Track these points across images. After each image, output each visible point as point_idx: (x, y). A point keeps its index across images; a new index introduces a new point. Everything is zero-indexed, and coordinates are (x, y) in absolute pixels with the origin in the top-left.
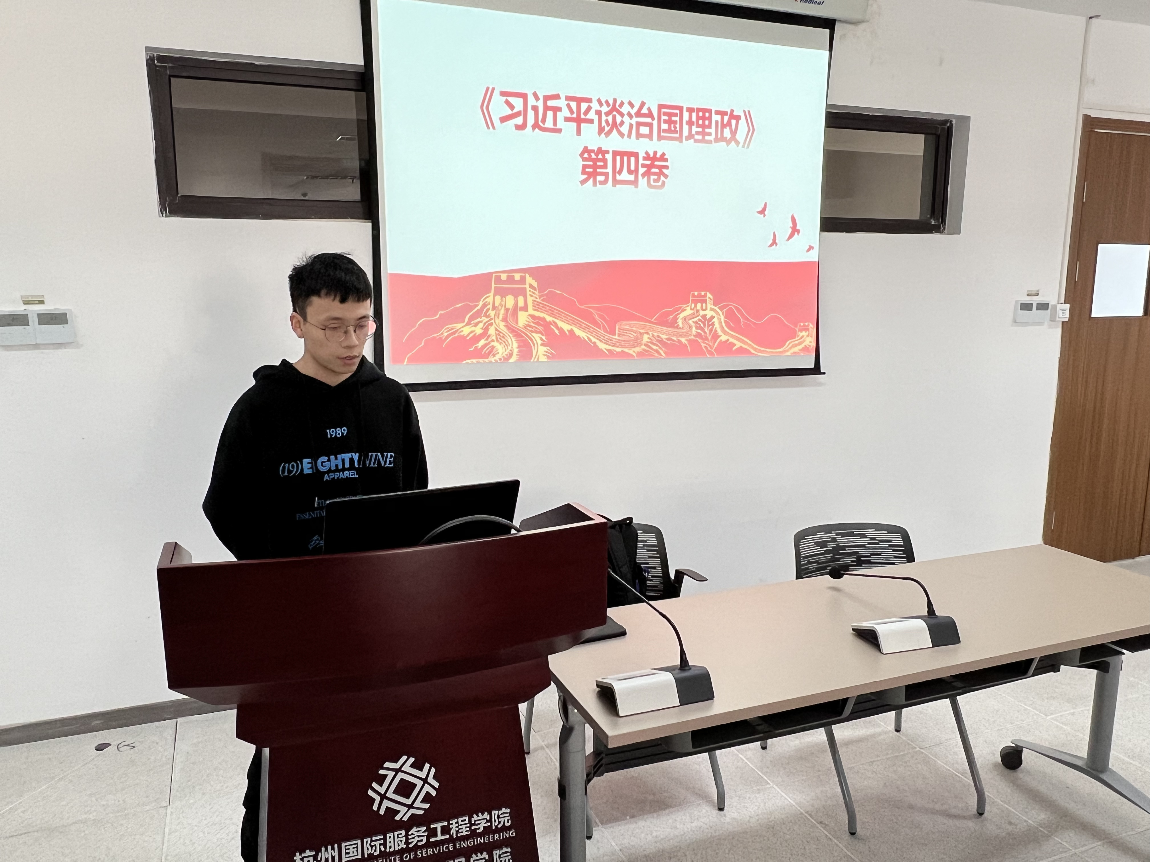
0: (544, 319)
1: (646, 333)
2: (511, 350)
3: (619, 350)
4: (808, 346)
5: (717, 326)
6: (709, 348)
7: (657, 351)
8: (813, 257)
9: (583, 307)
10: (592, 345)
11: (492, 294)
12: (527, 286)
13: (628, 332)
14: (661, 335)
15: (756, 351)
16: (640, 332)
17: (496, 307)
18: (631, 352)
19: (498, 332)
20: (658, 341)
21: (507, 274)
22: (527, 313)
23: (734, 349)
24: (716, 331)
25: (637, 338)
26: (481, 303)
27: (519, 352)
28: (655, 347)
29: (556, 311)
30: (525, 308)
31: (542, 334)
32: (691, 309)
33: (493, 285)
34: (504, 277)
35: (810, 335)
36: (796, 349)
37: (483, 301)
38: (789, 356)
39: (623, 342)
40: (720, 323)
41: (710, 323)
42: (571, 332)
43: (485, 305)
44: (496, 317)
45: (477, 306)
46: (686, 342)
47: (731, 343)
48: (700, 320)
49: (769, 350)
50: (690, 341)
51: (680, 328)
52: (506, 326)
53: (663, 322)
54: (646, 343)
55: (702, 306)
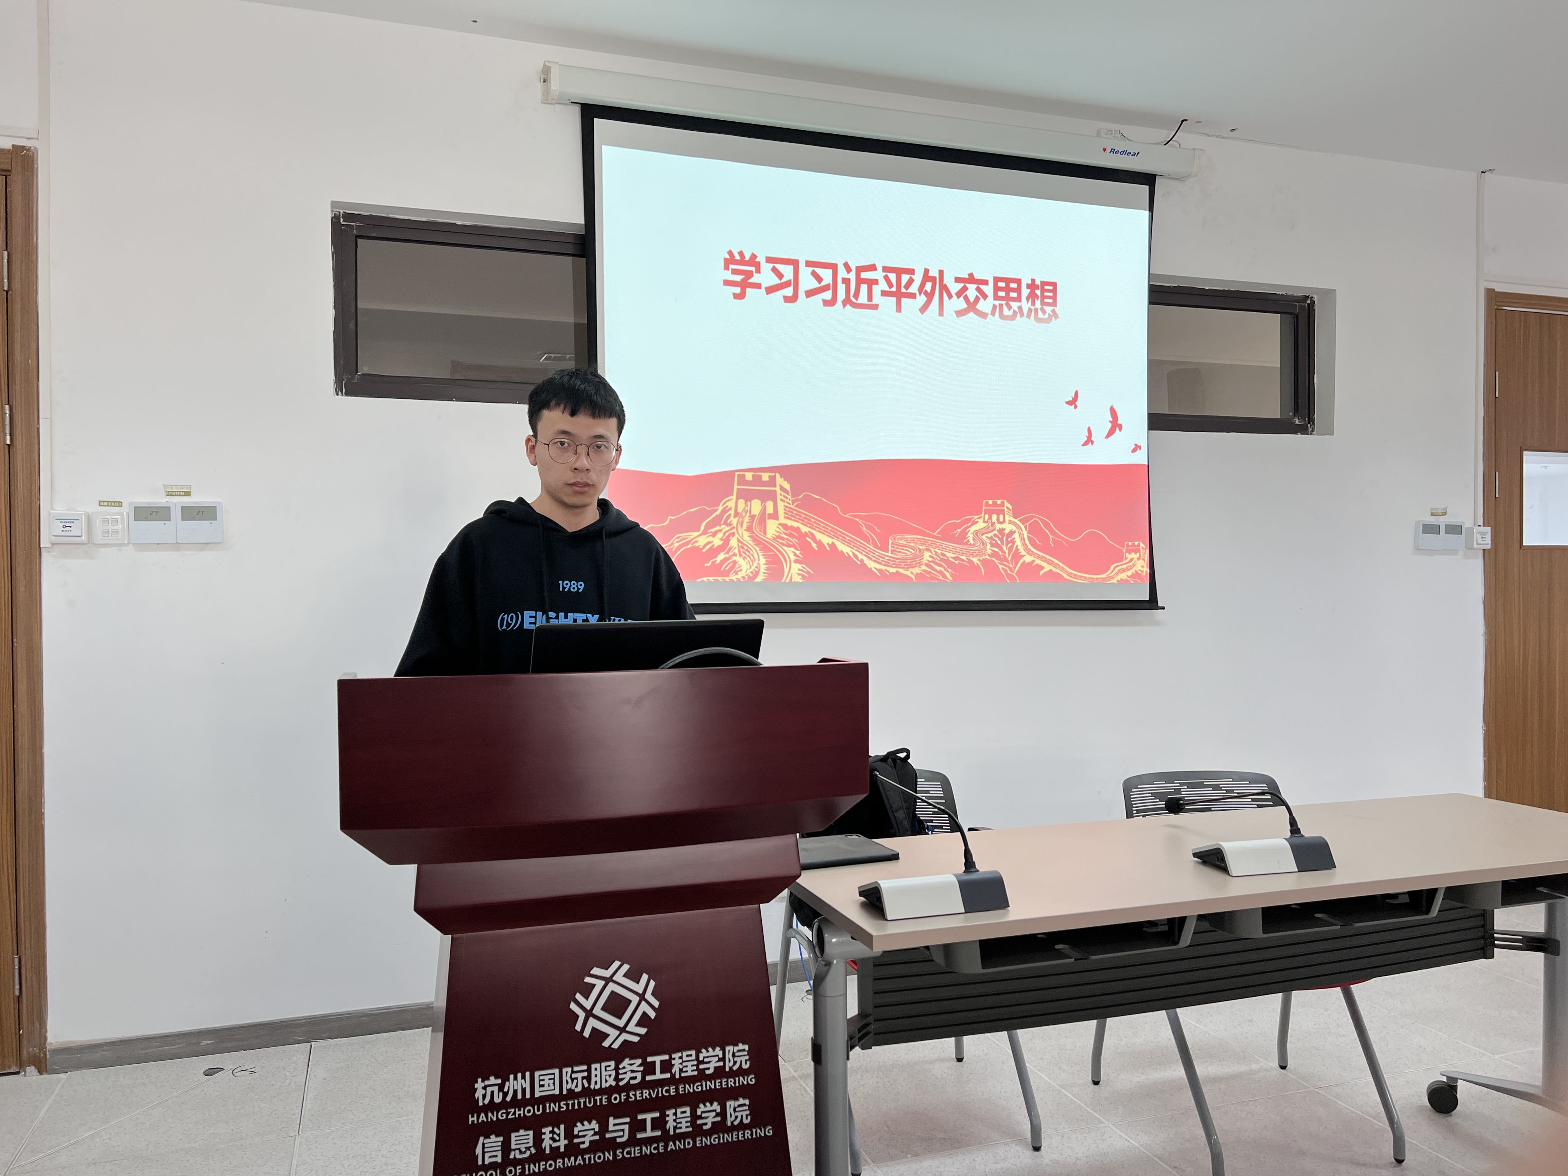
0: (798, 528)
1: (927, 550)
2: (757, 567)
3: (892, 570)
4: (1140, 572)
5: (1018, 542)
6: (1009, 572)
7: (941, 573)
8: (1141, 458)
9: (847, 516)
10: (859, 563)
11: (734, 497)
12: (778, 489)
13: (905, 548)
14: (947, 554)
15: (1071, 577)
16: (919, 548)
17: (739, 513)
18: (908, 573)
19: (741, 544)
20: (942, 560)
21: (753, 473)
22: (778, 522)
23: (1042, 573)
24: (1017, 549)
25: (915, 557)
26: (720, 508)
27: (768, 569)
28: (938, 568)
29: (813, 520)
30: (775, 516)
31: (796, 549)
32: (984, 522)
33: (736, 487)
34: (749, 476)
35: (1142, 557)
36: (1124, 576)
37: (723, 505)
38: (1114, 583)
39: (897, 561)
40: (1023, 539)
41: (1009, 539)
42: (833, 546)
43: (725, 511)
44: (739, 526)
45: (717, 510)
46: (979, 563)
47: (1038, 564)
48: (995, 535)
49: (1088, 576)
50: (984, 562)
51: (971, 544)
52: (750, 537)
53: (947, 536)
54: (927, 562)
55: (998, 519)
